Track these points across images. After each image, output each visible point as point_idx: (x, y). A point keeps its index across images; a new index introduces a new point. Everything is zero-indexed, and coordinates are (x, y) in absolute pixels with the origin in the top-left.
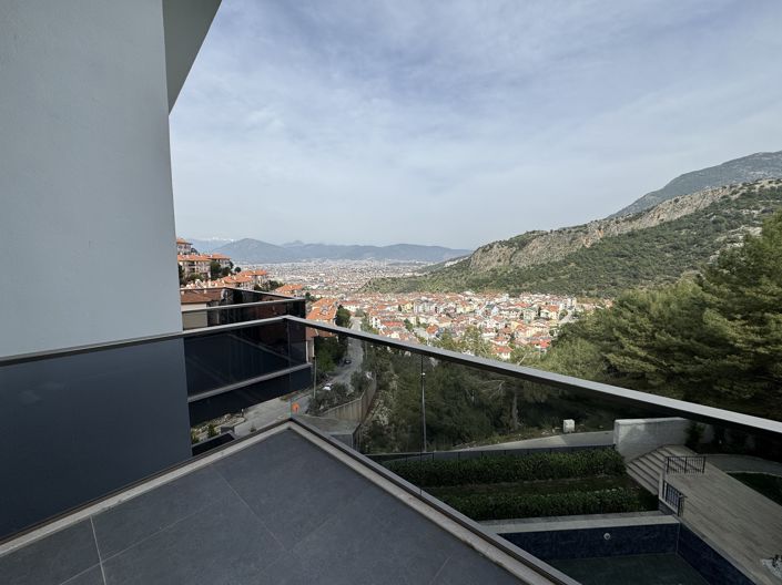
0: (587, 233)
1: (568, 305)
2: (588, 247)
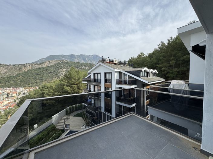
0: (25, 67)
1: (21, 90)
2: (26, 71)
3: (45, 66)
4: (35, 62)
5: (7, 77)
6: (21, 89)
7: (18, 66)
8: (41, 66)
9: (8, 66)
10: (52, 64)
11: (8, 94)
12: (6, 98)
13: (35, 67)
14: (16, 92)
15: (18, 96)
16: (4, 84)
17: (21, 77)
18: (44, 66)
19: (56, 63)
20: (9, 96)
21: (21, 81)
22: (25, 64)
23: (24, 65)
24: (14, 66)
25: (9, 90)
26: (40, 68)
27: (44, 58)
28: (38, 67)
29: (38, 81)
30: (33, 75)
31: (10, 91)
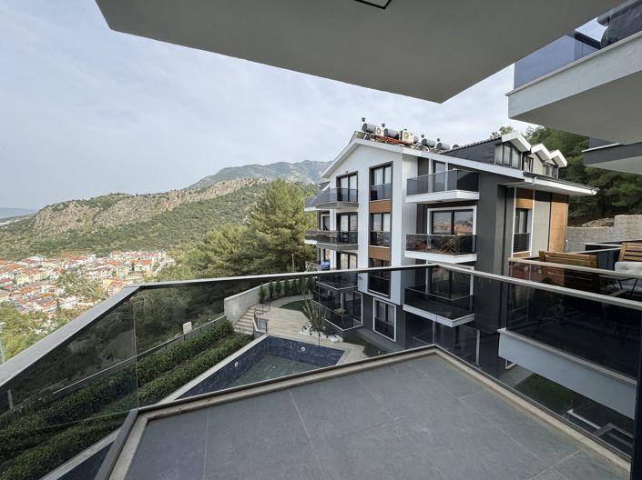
0: (168, 199)
1: (160, 258)
2: (170, 210)
3: (213, 196)
4: (191, 187)
5: (131, 225)
6: (160, 254)
7: (154, 197)
8: (204, 197)
9: (133, 197)
10: (229, 191)
11: (133, 265)
12: (129, 274)
13: (189, 199)
14: (148, 262)
15: (154, 270)
16: (125, 241)
17: (159, 224)
18: (210, 195)
19: (239, 187)
20: (136, 269)
21: (160, 235)
22: (167, 193)
23: (166, 196)
24: (146, 196)
25: (136, 256)
26: (200, 203)
27: (211, 177)
28: (198, 198)
29: (195, 234)
30: (185, 220)
31: (136, 259)
